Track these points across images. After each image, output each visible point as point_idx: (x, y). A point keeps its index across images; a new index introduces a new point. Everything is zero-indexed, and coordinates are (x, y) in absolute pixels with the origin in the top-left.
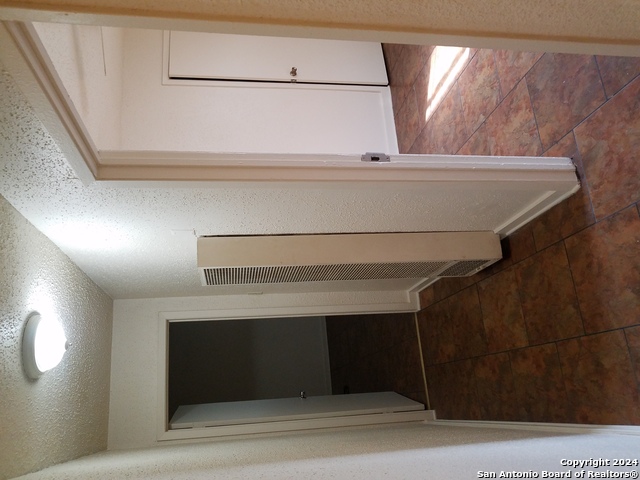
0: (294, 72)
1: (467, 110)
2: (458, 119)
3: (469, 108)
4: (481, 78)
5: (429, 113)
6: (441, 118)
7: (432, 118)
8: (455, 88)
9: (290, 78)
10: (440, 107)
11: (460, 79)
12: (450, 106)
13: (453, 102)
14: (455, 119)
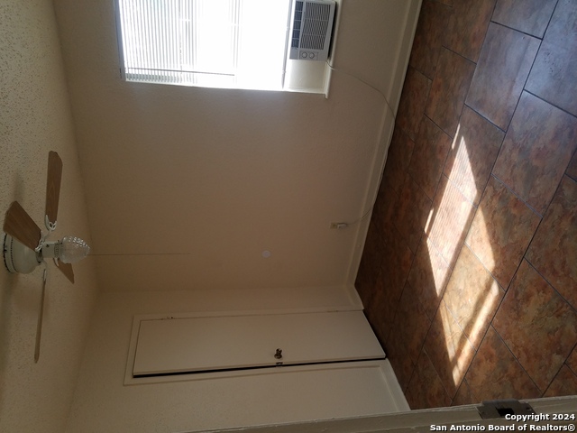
0: (279, 354)
1: (524, 356)
2: (512, 370)
3: (526, 351)
4: (531, 310)
5: (456, 375)
6: (481, 375)
7: (464, 379)
8: (490, 333)
9: (275, 361)
10: (474, 362)
11: (496, 320)
12: (490, 357)
13: (493, 351)
14: (506, 371)
